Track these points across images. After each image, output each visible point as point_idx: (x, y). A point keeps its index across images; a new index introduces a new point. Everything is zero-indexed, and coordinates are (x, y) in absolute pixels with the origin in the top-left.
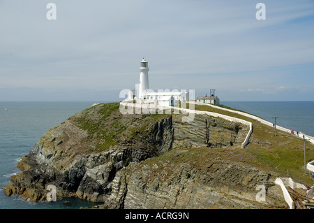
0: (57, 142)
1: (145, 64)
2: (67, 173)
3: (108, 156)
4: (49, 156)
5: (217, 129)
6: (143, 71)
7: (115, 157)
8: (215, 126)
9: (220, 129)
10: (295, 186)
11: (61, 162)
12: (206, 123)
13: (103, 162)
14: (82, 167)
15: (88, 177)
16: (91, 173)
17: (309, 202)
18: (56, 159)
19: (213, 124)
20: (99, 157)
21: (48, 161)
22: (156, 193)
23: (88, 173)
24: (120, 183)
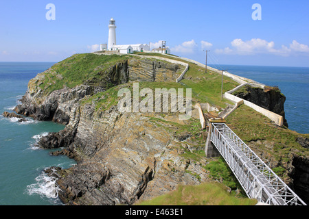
0: (39, 83)
1: (113, 22)
2: (43, 107)
3: (74, 93)
4: (32, 95)
5: (161, 70)
6: (111, 27)
7: (80, 94)
8: (160, 67)
9: (164, 70)
10: (210, 109)
11: (40, 99)
12: (153, 64)
13: (70, 98)
14: (55, 102)
15: (59, 110)
16: (61, 107)
17: (214, 119)
18: (37, 97)
19: (158, 65)
20: (67, 94)
21: (32, 98)
22: (100, 120)
23: (59, 107)
24: (75, 113)
